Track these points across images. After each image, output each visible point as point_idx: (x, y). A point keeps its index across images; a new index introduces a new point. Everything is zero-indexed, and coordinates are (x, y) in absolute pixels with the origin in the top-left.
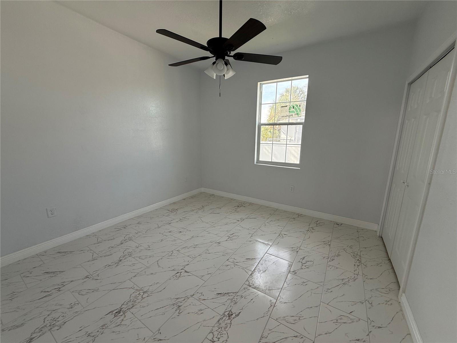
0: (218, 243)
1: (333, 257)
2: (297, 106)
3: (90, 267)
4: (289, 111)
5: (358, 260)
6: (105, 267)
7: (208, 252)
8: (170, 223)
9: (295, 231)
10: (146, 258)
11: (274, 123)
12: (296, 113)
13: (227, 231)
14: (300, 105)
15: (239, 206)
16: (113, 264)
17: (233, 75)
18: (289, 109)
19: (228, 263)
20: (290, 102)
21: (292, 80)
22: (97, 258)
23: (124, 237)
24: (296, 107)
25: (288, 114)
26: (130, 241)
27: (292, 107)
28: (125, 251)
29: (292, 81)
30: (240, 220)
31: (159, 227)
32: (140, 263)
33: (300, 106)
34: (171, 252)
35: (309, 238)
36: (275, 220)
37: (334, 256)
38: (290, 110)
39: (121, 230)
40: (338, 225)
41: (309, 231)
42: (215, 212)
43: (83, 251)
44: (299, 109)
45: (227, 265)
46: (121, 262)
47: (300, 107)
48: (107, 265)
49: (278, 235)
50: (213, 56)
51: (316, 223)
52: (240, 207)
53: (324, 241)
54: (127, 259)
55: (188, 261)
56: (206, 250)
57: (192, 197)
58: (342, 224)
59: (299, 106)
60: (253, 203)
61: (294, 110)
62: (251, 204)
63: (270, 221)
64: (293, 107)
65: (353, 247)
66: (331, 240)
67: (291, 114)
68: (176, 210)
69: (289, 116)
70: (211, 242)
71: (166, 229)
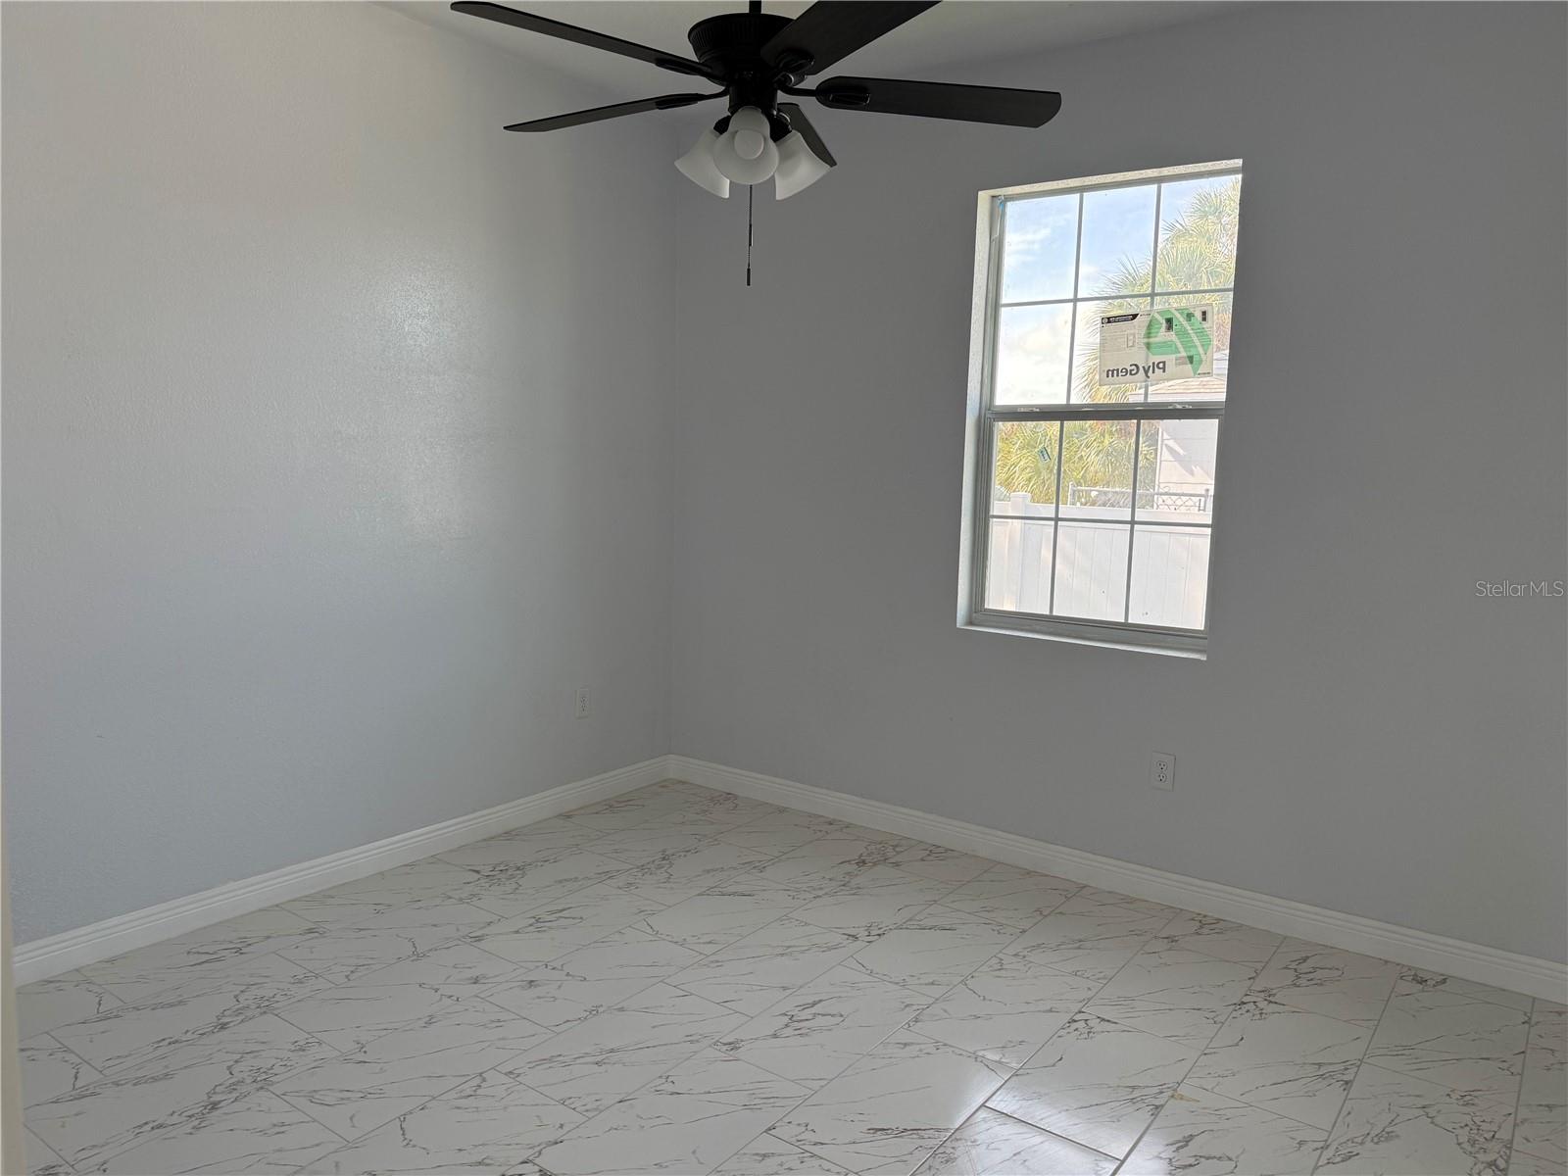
0: (725, 1048)
1: (1350, 1144)
2: (1189, 316)
3: (63, 1126)
4: (1148, 346)
5: (1492, 1164)
6: (137, 1131)
7: (670, 1088)
8: (479, 939)
9: (1164, 1007)
10: (343, 1099)
11: (1068, 405)
12: (1184, 354)
13: (785, 988)
14: (1204, 313)
15: (864, 862)
16: (175, 1119)
17: (818, 177)
18: (1148, 335)
19: (766, 1144)
20: (1153, 295)
21: (1159, 180)
22: (98, 1090)
23: (236, 996)
24: (1185, 323)
25: (1140, 357)
26: (265, 1016)
27: (1164, 325)
28: (236, 1062)
29: (1163, 185)
30: (862, 933)
31: (418, 956)
32: (314, 1121)
33: (1204, 319)
34: (477, 1081)
35: (1237, 1045)
36: (1063, 943)
37: (1359, 1140)
38: (1151, 340)
39: (218, 960)
40: (1423, 981)
41: (1247, 1007)
42: (732, 889)
43: (29, 1053)
44: (1201, 333)
45: (765, 1156)
46: (216, 1113)
47: (1205, 325)
48: (146, 1123)
49: (1068, 1019)
50: (721, 88)
51: (1296, 970)
52: (875, 864)
53: (1320, 1065)
54: (246, 1099)
55: (561, 1126)
56: (660, 1077)
57: (611, 806)
58: (1444, 981)
59: (1198, 315)
60: (947, 850)
61: (1172, 336)
62: (936, 853)
63: (1034, 948)
64: (1169, 321)
65: (1476, 1101)
66: (1361, 1061)
67: (1157, 359)
68: (518, 869)
69: (1146, 372)
70: (691, 1042)
71: (455, 967)
